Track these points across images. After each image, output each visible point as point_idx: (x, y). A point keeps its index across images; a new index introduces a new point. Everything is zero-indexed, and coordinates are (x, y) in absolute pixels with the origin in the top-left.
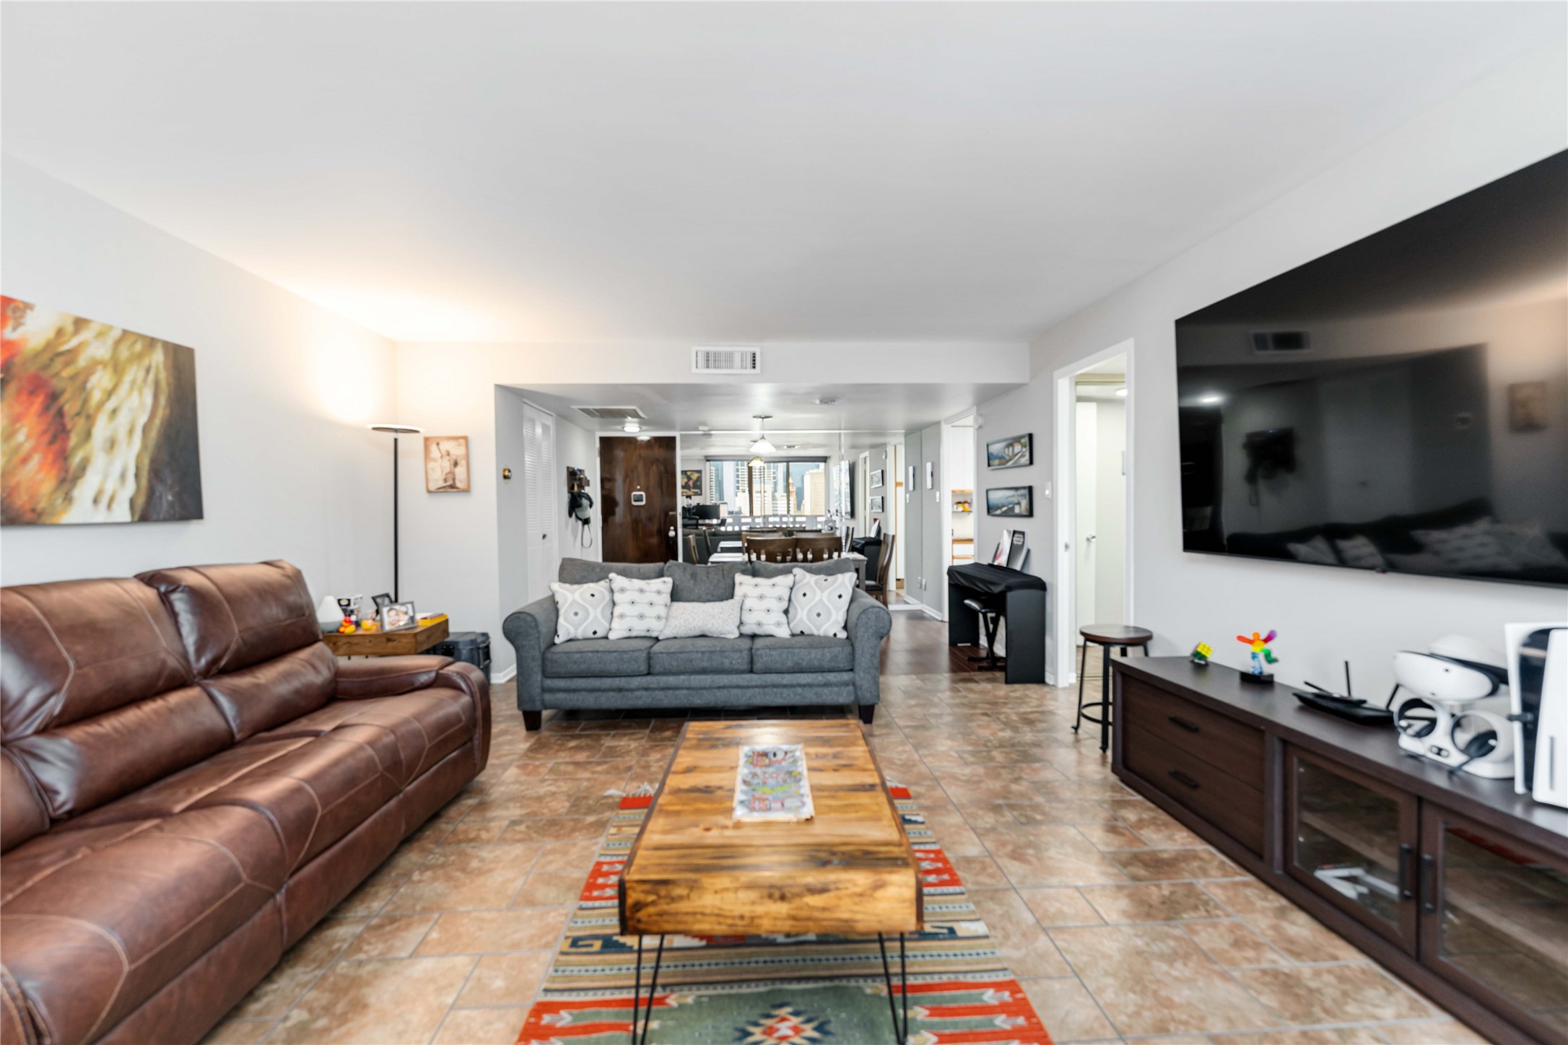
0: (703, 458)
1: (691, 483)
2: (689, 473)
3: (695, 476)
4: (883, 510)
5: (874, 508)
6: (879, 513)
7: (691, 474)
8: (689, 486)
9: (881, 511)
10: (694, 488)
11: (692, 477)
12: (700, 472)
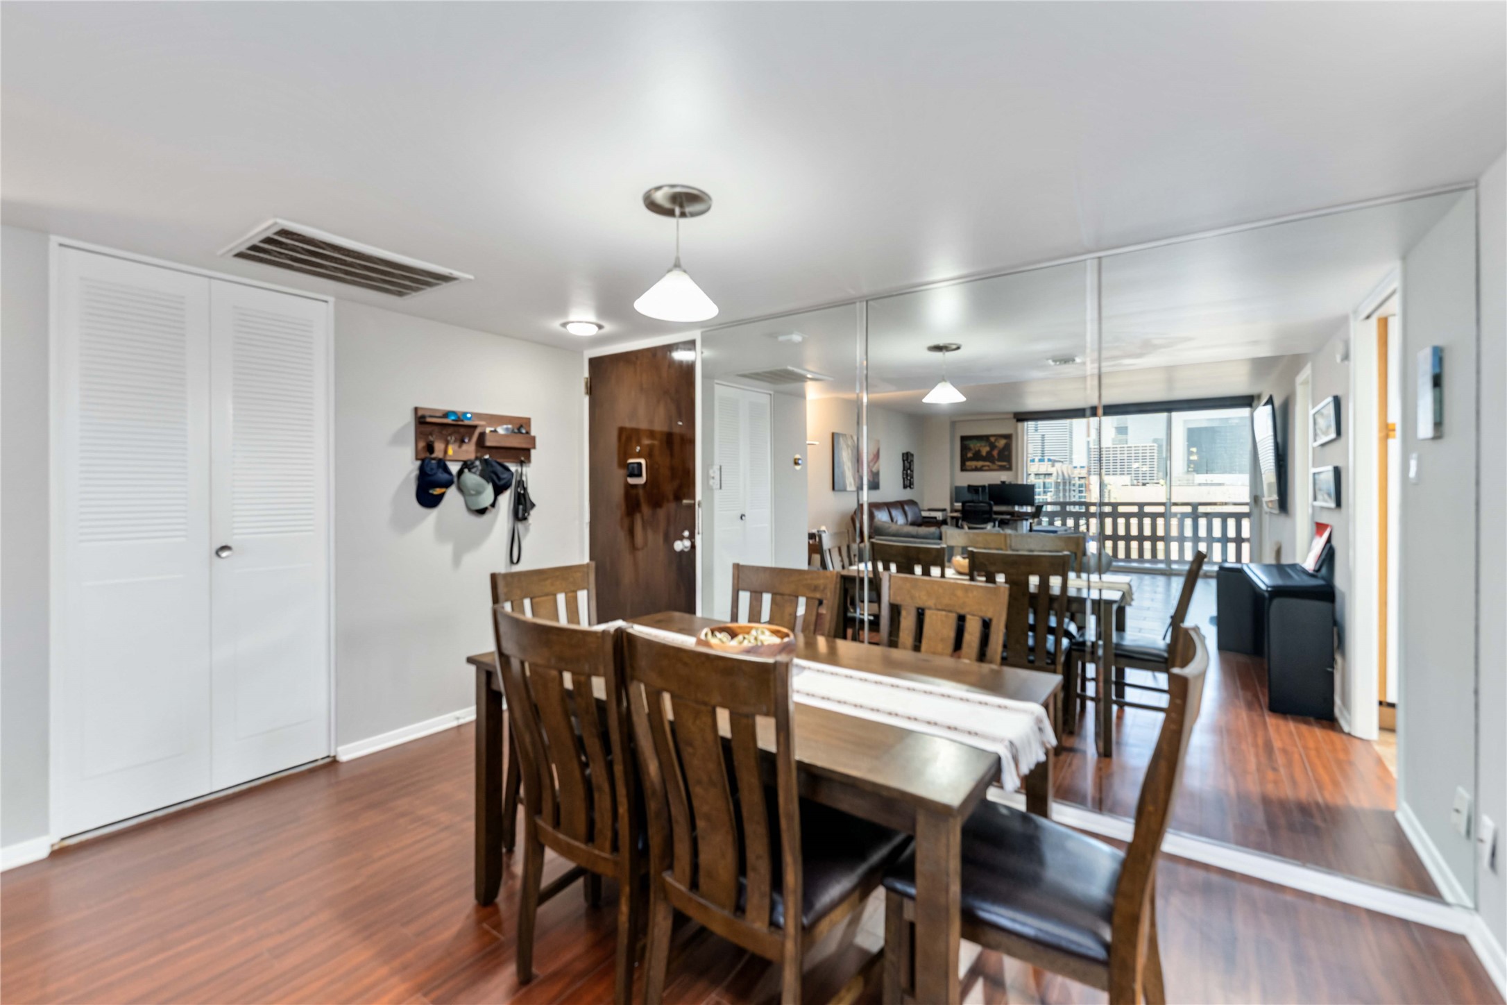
0: (1012, 416)
1: (995, 453)
2: (992, 439)
3: (1002, 443)
4: (1339, 504)
5: (1319, 497)
6: (1329, 509)
7: (996, 440)
8: (993, 456)
9: (1332, 505)
10: (999, 460)
11: (997, 444)
12: (1008, 437)
